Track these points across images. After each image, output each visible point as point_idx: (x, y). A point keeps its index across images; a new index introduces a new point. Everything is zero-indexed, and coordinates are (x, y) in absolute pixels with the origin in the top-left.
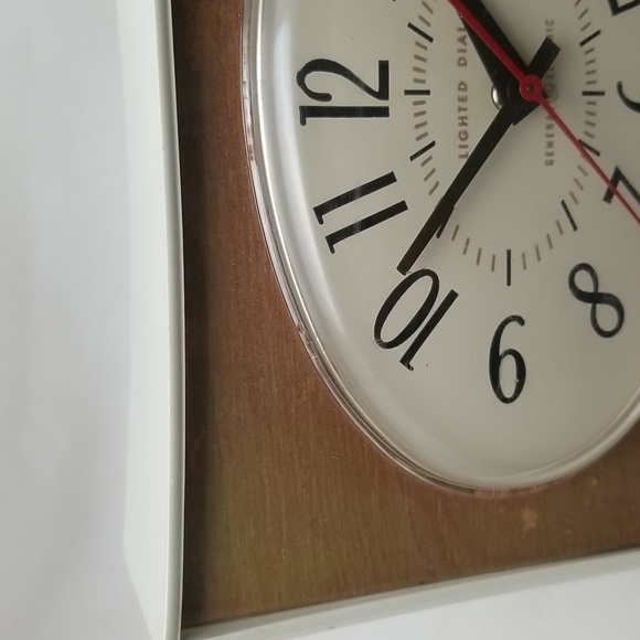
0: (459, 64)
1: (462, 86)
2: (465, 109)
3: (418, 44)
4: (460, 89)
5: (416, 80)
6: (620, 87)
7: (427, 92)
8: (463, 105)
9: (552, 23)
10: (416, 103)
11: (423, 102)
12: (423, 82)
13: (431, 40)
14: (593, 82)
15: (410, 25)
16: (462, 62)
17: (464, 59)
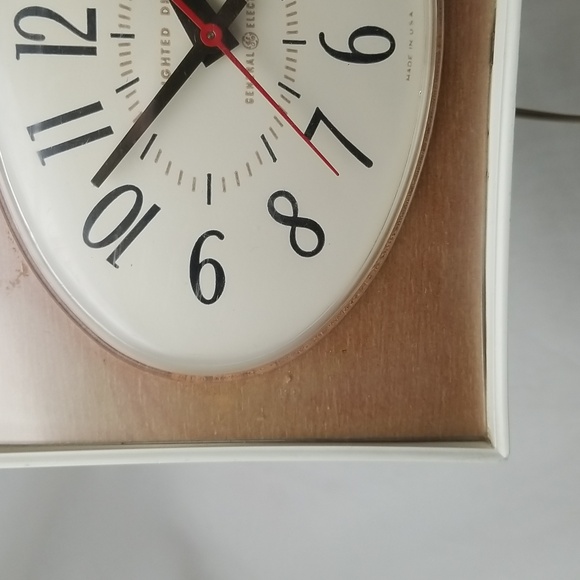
1: (165, 32)
2: (168, 52)
4: (163, 34)
5: (121, 26)
6: (322, 37)
7: (132, 36)
8: (166, 48)
10: (121, 45)
11: (128, 44)
12: (128, 27)
14: (295, 32)
16: (165, 11)
17: (167, 9)
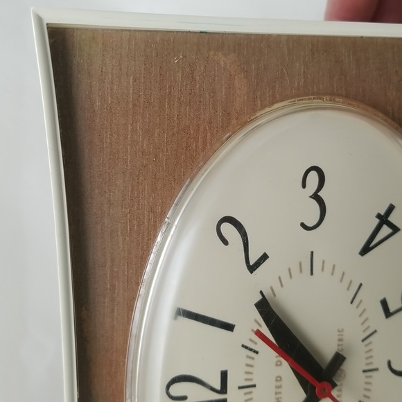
0: (277, 365)
1: (279, 379)
2: (280, 393)
3: (248, 357)
4: (277, 380)
5: (246, 380)
6: (389, 364)
7: (254, 386)
8: (278, 390)
9: (343, 330)
10: (246, 394)
11: (250, 393)
12: (251, 380)
13: (257, 352)
14: (371, 363)
15: (243, 346)
16: (279, 363)
17: (280, 361)
